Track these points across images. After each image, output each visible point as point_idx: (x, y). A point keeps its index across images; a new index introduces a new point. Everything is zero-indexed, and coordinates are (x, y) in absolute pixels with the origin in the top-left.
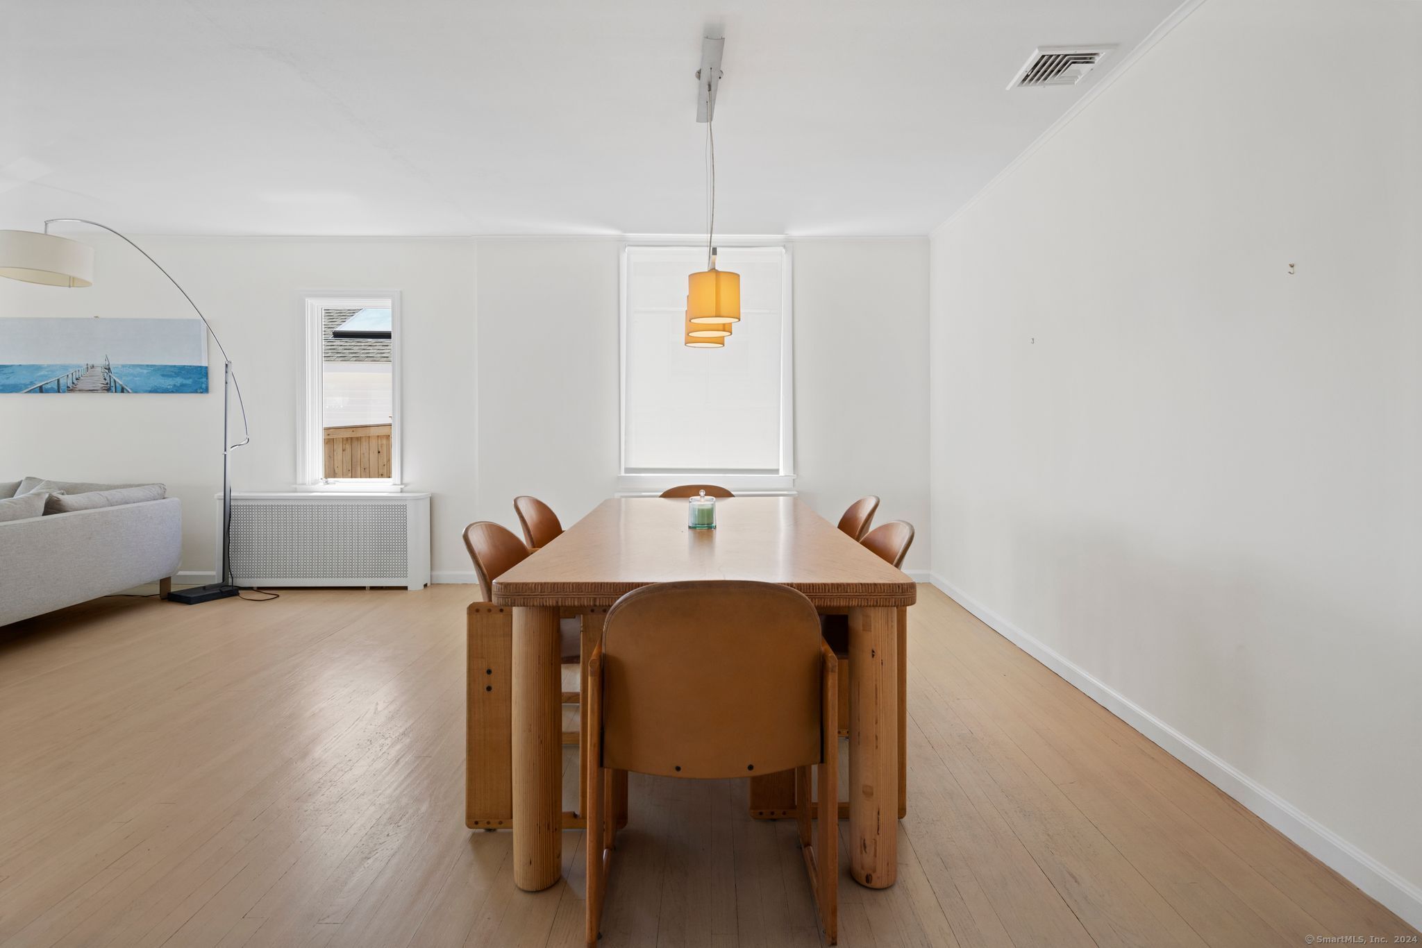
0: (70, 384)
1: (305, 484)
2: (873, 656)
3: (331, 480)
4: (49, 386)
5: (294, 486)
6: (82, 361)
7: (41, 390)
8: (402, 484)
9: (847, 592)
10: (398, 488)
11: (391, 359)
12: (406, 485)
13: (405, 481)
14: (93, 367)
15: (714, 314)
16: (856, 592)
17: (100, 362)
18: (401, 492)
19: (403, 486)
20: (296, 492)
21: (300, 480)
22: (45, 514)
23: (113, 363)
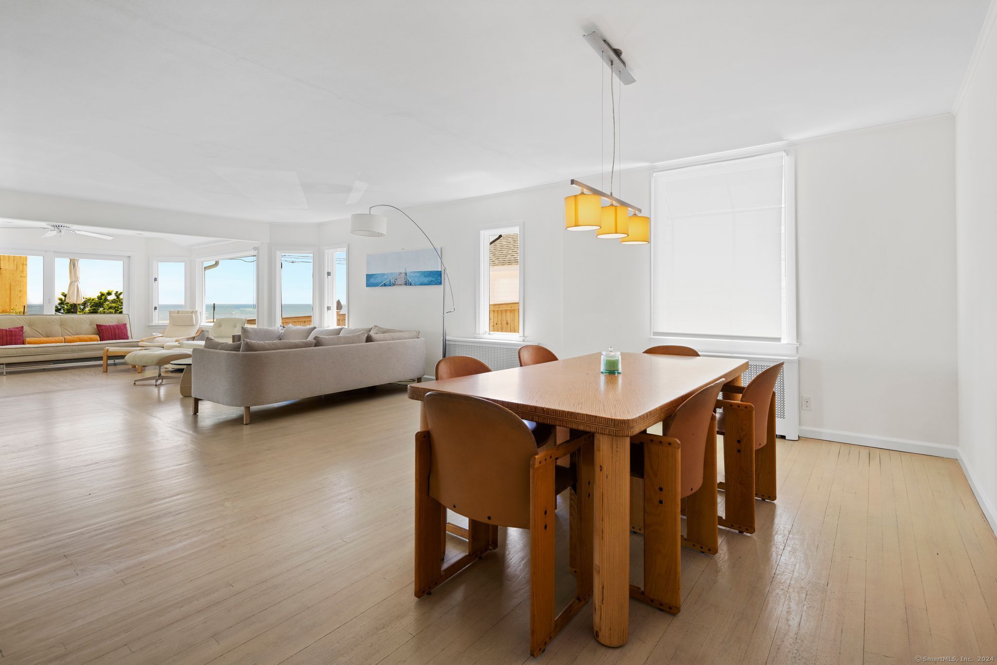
0: (394, 282)
1: (479, 334)
2: (601, 470)
3: (491, 333)
4: (387, 283)
5: (475, 335)
6: (398, 271)
7: (385, 285)
8: (524, 336)
9: (577, 419)
10: (522, 339)
11: (519, 263)
12: (526, 337)
13: (525, 335)
14: (401, 273)
15: (574, 225)
16: (583, 420)
17: (403, 271)
18: (523, 341)
19: (524, 338)
20: (475, 338)
21: (477, 332)
22: (367, 342)
23: (408, 271)
